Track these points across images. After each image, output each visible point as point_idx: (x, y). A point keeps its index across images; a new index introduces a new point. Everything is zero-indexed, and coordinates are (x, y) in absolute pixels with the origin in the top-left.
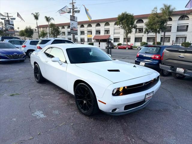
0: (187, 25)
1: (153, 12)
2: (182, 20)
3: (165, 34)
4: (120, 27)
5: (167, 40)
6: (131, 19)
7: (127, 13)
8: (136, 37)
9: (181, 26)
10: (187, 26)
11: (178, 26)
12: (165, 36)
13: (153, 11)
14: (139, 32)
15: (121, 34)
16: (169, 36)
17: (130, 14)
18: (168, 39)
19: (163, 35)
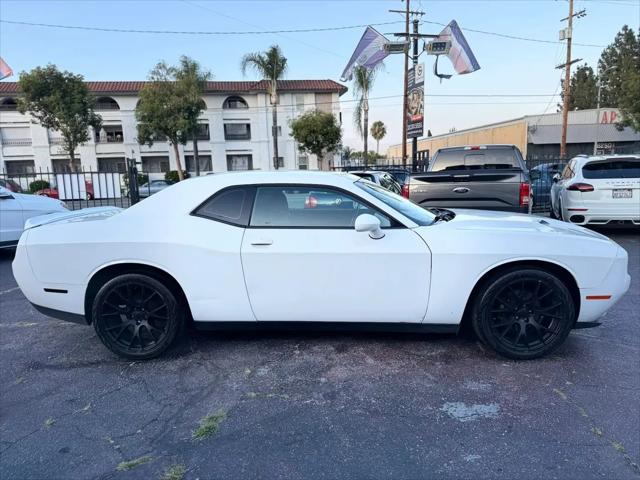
0: (247, 122)
1: (155, 77)
2: (230, 107)
3: (196, 147)
4: (38, 121)
5: (204, 165)
6: (79, 92)
7: (61, 69)
8: (100, 156)
9: (232, 124)
10: (248, 126)
11: (225, 125)
12: (200, 154)
13: (154, 73)
14: (109, 141)
15: (35, 147)
16: (208, 154)
17: (71, 75)
18: (205, 161)
19: (192, 148)
